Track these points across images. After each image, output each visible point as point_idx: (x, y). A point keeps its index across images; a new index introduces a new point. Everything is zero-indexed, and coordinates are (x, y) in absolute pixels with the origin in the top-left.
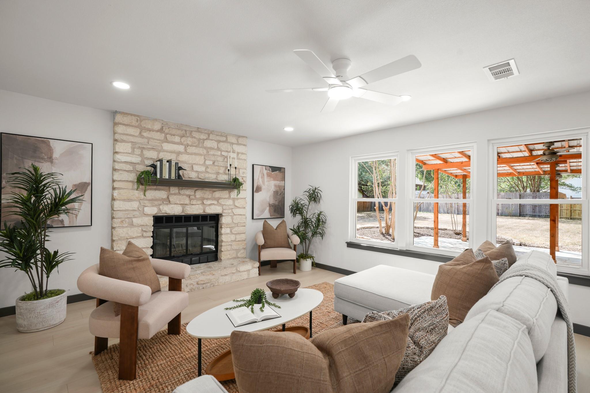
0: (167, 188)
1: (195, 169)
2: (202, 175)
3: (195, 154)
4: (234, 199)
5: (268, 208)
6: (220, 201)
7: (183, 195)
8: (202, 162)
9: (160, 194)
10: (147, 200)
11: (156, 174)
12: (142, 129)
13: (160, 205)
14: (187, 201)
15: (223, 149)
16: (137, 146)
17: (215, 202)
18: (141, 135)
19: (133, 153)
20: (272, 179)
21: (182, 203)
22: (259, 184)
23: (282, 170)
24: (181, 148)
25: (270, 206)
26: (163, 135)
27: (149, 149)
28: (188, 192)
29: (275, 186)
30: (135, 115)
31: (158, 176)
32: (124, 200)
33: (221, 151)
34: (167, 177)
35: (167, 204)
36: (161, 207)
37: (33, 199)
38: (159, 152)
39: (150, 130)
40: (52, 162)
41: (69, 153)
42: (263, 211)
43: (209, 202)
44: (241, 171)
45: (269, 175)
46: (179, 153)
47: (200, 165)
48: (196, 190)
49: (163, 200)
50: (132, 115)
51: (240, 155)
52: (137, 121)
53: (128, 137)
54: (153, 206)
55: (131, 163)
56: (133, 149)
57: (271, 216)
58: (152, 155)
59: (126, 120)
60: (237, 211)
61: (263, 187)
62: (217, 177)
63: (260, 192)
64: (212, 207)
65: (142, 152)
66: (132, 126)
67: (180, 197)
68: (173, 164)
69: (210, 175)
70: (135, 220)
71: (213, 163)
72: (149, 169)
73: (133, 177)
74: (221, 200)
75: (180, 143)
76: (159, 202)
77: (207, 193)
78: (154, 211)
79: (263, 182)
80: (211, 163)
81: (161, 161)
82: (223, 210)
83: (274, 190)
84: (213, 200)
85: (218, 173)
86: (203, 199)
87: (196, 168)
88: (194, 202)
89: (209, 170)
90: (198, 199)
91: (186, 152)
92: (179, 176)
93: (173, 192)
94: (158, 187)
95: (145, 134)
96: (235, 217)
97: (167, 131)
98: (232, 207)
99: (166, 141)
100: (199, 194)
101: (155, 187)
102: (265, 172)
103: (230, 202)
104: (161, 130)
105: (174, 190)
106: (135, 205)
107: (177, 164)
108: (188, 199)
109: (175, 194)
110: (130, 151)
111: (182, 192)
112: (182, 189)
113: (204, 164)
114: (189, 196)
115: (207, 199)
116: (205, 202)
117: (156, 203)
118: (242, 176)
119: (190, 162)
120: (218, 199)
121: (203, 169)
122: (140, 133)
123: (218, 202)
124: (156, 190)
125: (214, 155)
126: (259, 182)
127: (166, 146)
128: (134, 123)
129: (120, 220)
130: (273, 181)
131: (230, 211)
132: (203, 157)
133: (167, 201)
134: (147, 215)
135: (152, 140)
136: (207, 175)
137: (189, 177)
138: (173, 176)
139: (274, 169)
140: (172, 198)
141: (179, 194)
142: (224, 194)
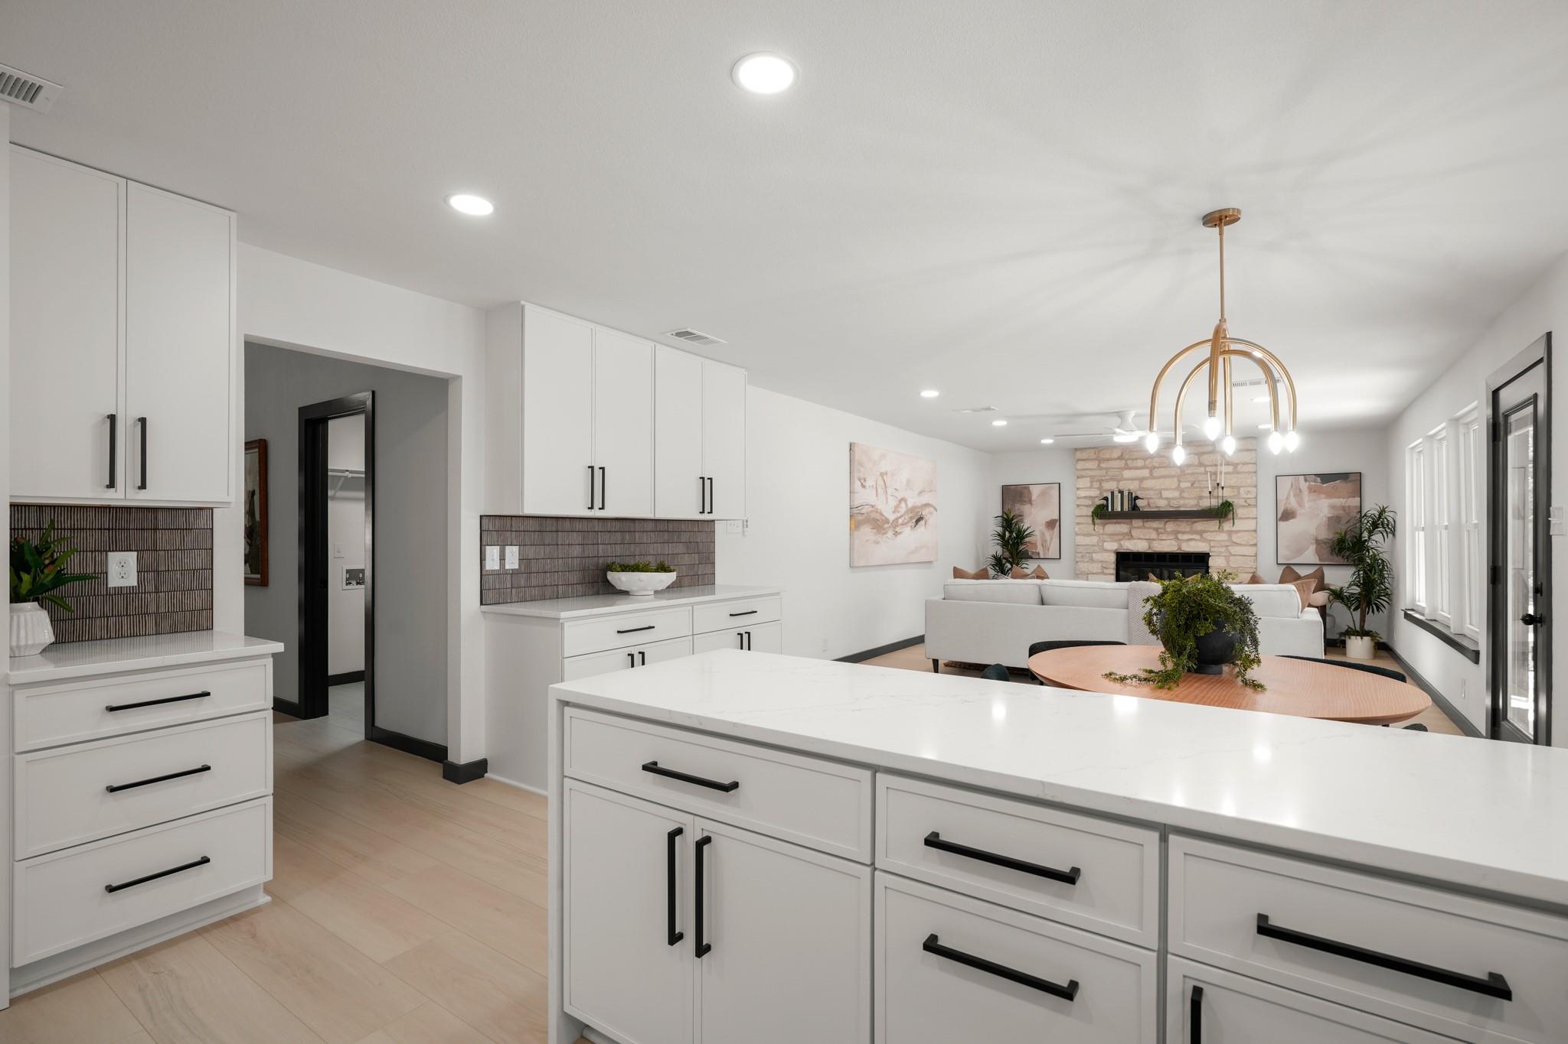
0: (1129, 520)
1: (1164, 496)
2: (1175, 502)
3: (1164, 477)
4: (1230, 533)
5: (1313, 548)
6: (1204, 535)
7: (1149, 528)
8: (1175, 485)
9: (1121, 527)
10: (1107, 535)
11: (1107, 507)
12: (1100, 460)
13: (1122, 539)
14: (1154, 535)
15: (1207, 463)
16: (1096, 479)
17: (1197, 537)
18: (1099, 468)
19: (1091, 487)
20: (1323, 496)
21: (1147, 537)
22: (1289, 506)
23: (1352, 478)
24: (1146, 473)
25: (1318, 542)
26: (1123, 461)
27: (1107, 481)
28: (1156, 524)
29: (1333, 507)
30: (1093, 448)
31: (1110, 510)
32: (1084, 535)
33: (1205, 466)
34: (1119, 510)
35: (1129, 539)
36: (1122, 542)
37: (1007, 534)
38: (1118, 481)
39: (1108, 460)
40: (1031, 504)
41: (1043, 494)
42: (1300, 551)
43: (1186, 537)
44: (1242, 490)
45: (1311, 490)
46: (1142, 480)
47: (1171, 489)
48: (1167, 522)
49: (1124, 534)
50: (1090, 448)
51: (1239, 467)
52: (1095, 453)
53: (1087, 472)
54: (1113, 541)
55: (1091, 498)
56: (1092, 482)
57: (1320, 560)
58: (1112, 485)
59: (1084, 455)
60: (1234, 550)
61: (1300, 511)
62: (1198, 502)
63: (1291, 521)
64: (1192, 543)
65: (1101, 483)
66: (1091, 460)
67: (1146, 531)
68: (1126, 494)
69: (1187, 501)
70: (1094, 555)
71: (1192, 485)
72: (1105, 502)
73: (1089, 511)
74: (1206, 534)
75: (1145, 467)
76: (1121, 537)
77: (1183, 525)
78: (1114, 546)
79: (1300, 504)
80: (1189, 485)
81: (1112, 493)
82: (1211, 547)
83: (1330, 515)
84: (1192, 534)
85: (1201, 498)
86: (1176, 533)
87: (1165, 494)
88: (1164, 537)
89: (1185, 495)
90: (1169, 533)
91: (1152, 477)
92: (1135, 507)
93: (1136, 525)
94: (1119, 520)
95: (1103, 465)
96: (1231, 558)
97: (1127, 457)
98: (1227, 544)
99: (1127, 468)
100: (1171, 526)
101: (1115, 521)
102: (1304, 485)
103: (1223, 537)
104: (1120, 458)
105: (1137, 523)
106: (1094, 540)
107: (1130, 494)
108: (1155, 533)
109: (1139, 528)
110: (1088, 485)
111: (1148, 524)
112: (1147, 521)
113: (1178, 488)
114: (1156, 529)
115: (1183, 533)
116: (1180, 536)
117: (1116, 537)
118: (1245, 497)
119: (1158, 488)
120: (1201, 533)
121: (1176, 494)
122: (1099, 465)
123: (1201, 536)
124: (1115, 523)
125: (1193, 474)
126: (1289, 504)
127: (1127, 474)
128: (1093, 456)
129: (1080, 555)
130: (1325, 500)
131: (1223, 550)
132: (1176, 479)
133: (1130, 536)
134: (1107, 551)
135: (1111, 470)
136: (1182, 502)
137: (1157, 507)
138: (1126, 508)
139: (1326, 478)
140: (1134, 533)
141: (1144, 527)
142: (1213, 524)
